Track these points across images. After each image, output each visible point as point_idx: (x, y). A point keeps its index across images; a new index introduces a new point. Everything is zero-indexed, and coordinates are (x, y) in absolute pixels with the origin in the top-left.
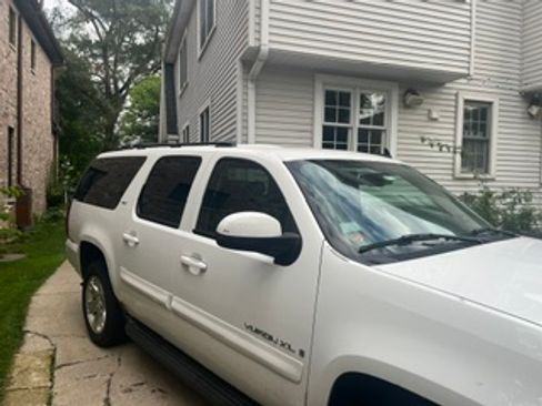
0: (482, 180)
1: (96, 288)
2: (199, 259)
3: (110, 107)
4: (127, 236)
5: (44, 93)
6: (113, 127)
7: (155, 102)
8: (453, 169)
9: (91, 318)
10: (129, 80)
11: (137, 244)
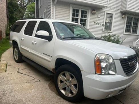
0: (109, 32)
1: (16, 50)
2: (35, 42)
3: (22, 11)
4: (22, 38)
5: (4, 6)
6: (23, 17)
7: (34, 10)
8: (103, 30)
9: (15, 57)
10: (27, 4)
11: (24, 40)
